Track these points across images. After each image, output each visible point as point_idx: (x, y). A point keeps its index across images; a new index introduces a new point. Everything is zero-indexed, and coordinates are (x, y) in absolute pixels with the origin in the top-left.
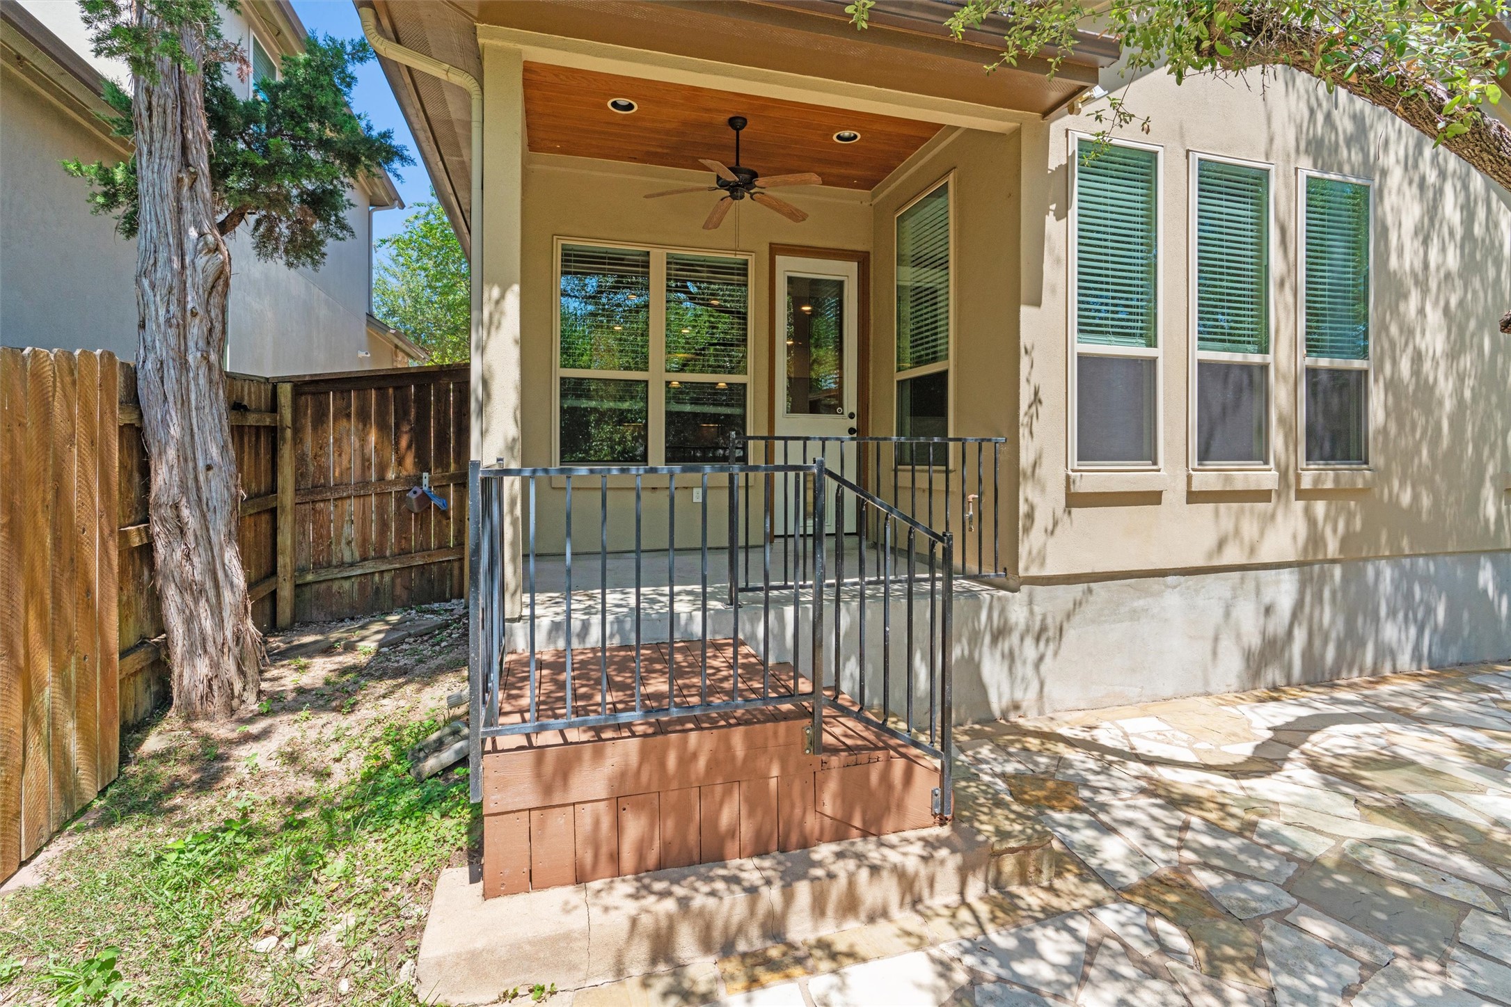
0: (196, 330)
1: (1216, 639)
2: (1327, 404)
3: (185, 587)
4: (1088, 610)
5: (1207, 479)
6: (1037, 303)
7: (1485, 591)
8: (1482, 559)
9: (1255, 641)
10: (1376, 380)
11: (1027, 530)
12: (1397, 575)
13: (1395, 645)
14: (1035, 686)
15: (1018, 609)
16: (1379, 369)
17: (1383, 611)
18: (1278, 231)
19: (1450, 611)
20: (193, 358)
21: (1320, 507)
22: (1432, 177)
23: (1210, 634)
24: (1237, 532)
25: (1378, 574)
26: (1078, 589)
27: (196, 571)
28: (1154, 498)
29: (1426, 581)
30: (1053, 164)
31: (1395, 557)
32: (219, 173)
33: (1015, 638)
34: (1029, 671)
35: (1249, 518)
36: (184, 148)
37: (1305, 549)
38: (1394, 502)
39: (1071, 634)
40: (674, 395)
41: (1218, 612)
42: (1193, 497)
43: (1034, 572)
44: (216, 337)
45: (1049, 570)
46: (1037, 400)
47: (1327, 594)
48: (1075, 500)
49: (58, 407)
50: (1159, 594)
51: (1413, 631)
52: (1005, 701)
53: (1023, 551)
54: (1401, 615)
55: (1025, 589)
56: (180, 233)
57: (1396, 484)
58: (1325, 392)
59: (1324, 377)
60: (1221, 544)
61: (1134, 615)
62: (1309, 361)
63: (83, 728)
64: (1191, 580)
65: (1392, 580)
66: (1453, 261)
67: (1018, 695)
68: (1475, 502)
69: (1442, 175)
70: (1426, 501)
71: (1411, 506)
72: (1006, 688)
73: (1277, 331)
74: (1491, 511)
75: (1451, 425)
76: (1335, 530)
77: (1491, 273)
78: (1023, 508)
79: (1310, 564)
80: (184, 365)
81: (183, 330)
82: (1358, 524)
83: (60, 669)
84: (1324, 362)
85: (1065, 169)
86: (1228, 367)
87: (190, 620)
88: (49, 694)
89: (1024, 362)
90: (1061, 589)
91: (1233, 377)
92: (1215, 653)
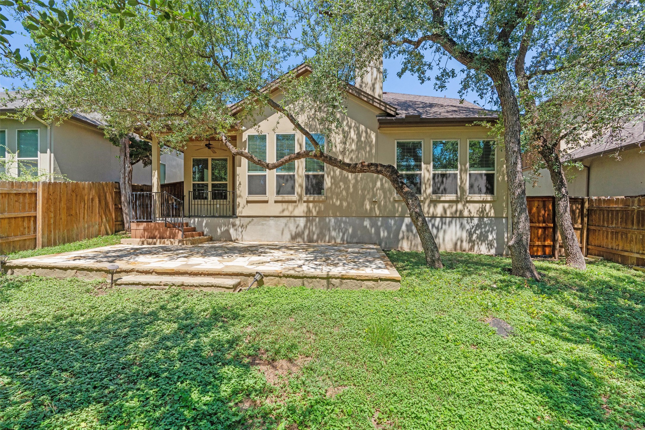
0: (127, 179)
1: (283, 231)
2: (312, 182)
3: (126, 213)
4: (252, 223)
5: (280, 198)
6: (240, 166)
7: (366, 226)
8: (366, 219)
9: (293, 233)
10: (328, 177)
11: (238, 207)
12: (336, 221)
13: (335, 237)
14: (241, 236)
15: (237, 221)
16: (328, 174)
17: (331, 229)
18: (299, 146)
19: (353, 231)
20: (126, 182)
21: (311, 205)
22: (346, 129)
23: (281, 229)
24: (287, 209)
25: (330, 220)
26: (250, 219)
27: (127, 211)
28: (267, 202)
29: (345, 223)
30: (243, 140)
31: (335, 216)
32: (131, 156)
33: (237, 227)
34: (240, 233)
35: (291, 207)
36: (126, 153)
37: (307, 213)
38: (334, 204)
39: (248, 227)
40: (213, 186)
41: (284, 225)
42: (276, 202)
43: (240, 215)
44: (130, 179)
45: (243, 215)
46: (240, 184)
47: (314, 224)
48: (248, 202)
49: (105, 188)
50: (268, 221)
51: (341, 234)
52: (235, 238)
53: (238, 211)
54: (337, 230)
55: (239, 218)
56: (125, 165)
57: (334, 200)
58: (311, 179)
59: (311, 177)
60: (283, 211)
61: (263, 224)
62: (307, 173)
63: (109, 225)
64: (277, 219)
65: (334, 222)
66: (354, 147)
67: (238, 237)
68: (362, 204)
69: (350, 128)
70: (345, 204)
71: (339, 205)
72: (235, 236)
73: (298, 167)
74: (368, 207)
75: (353, 187)
76: (315, 210)
77: (368, 149)
78: (237, 203)
79: (309, 217)
80: (125, 183)
81: (125, 179)
82: (322, 209)
83: (106, 218)
84: (311, 173)
85: (245, 141)
86: (284, 176)
87: (126, 218)
88: (104, 220)
89: (237, 177)
90: (246, 219)
91: (285, 177)
92: (282, 234)
